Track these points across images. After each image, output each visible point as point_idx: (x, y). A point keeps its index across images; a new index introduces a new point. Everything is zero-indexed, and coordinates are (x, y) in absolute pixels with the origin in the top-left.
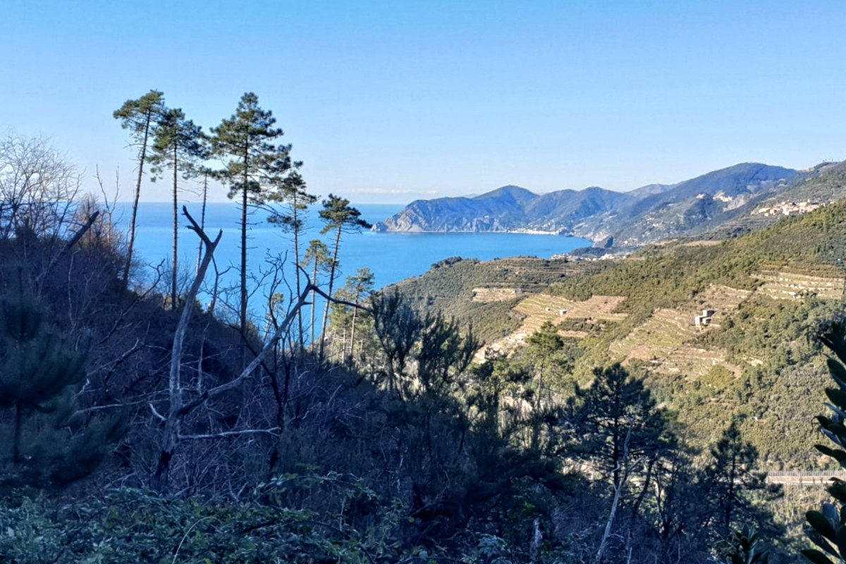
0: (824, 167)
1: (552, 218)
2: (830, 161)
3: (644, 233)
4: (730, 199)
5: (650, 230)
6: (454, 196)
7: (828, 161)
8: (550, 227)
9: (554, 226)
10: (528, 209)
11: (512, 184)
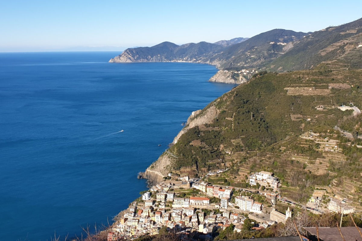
0: (330, 29)
1: (187, 55)
2: (332, 26)
3: (247, 60)
4: (285, 44)
5: (250, 58)
6: (143, 47)
7: (331, 26)
8: (188, 59)
9: (189, 59)
10: (175, 51)
11: (167, 41)
